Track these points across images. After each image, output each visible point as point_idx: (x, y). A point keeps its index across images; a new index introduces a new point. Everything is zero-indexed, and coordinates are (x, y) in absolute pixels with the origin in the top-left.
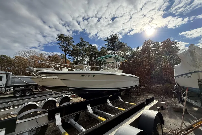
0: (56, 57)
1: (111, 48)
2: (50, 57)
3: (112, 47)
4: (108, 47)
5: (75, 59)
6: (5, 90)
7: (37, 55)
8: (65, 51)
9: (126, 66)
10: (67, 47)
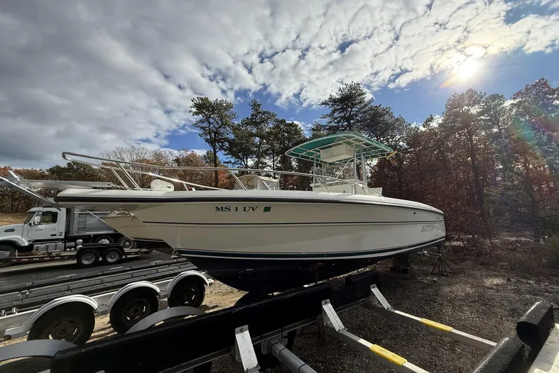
0: (191, 161)
1: (342, 126)
2: (177, 161)
3: (346, 123)
4: (333, 124)
5: (241, 164)
6: (65, 248)
7: (148, 157)
8: (212, 142)
9: (392, 177)
10: (217, 129)
